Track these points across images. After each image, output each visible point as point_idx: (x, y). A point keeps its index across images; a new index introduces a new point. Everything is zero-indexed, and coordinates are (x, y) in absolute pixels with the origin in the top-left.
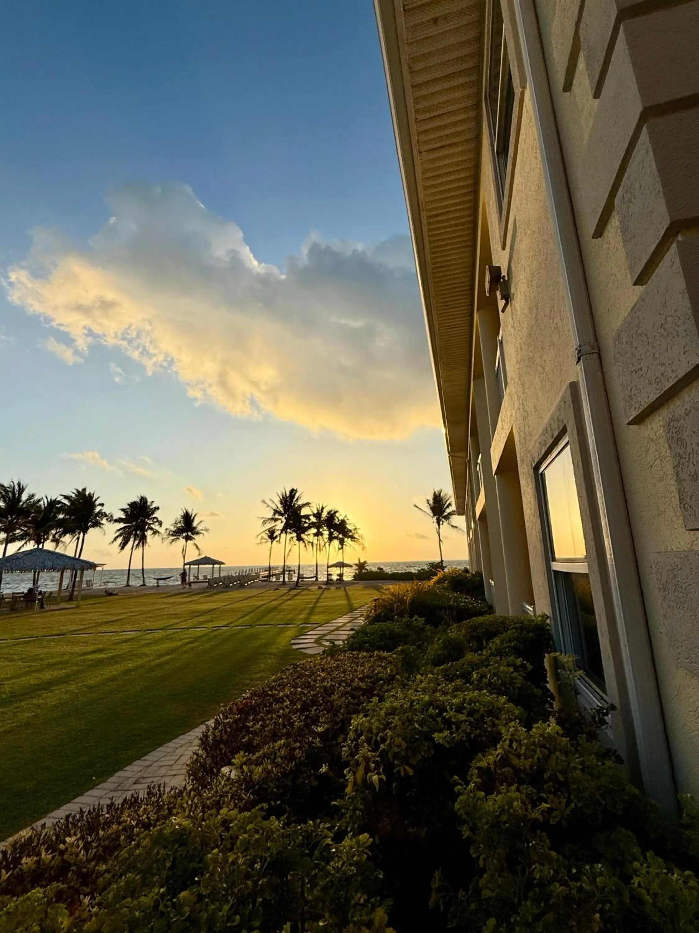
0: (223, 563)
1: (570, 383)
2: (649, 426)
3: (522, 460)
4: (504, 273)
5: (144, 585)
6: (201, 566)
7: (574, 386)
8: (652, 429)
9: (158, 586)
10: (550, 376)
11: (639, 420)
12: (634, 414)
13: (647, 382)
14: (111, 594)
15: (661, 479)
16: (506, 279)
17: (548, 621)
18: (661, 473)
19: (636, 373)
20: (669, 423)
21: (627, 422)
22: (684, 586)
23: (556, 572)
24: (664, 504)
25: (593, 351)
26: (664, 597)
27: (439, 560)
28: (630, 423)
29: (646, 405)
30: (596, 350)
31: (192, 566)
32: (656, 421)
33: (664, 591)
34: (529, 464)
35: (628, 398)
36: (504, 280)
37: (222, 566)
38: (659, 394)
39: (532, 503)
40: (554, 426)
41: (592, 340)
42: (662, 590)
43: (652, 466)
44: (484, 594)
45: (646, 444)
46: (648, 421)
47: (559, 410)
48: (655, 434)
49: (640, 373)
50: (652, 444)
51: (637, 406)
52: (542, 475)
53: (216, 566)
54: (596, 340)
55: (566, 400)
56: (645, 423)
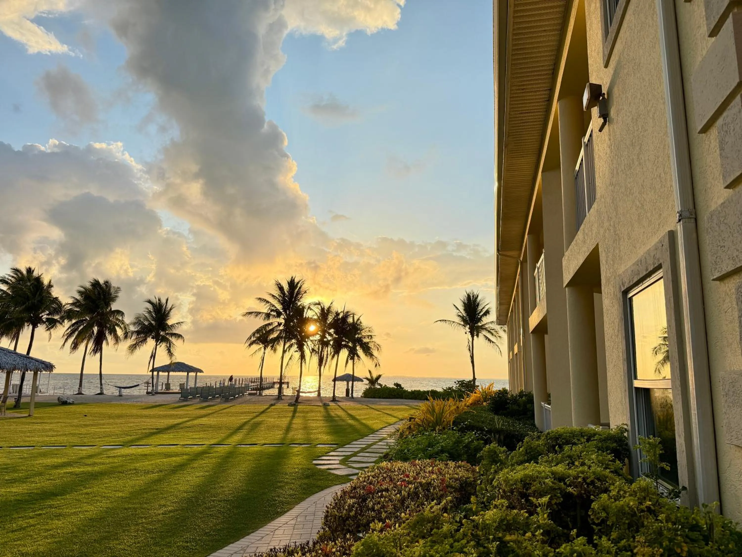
0: (201, 371)
1: (669, 232)
2: (727, 285)
3: (608, 280)
4: (604, 90)
5: (101, 393)
6: (171, 373)
7: (672, 235)
8: (728, 287)
9: (120, 396)
10: (649, 215)
11: (721, 279)
12: (717, 275)
13: (727, 257)
14: (65, 403)
15: (731, 322)
16: (606, 96)
17: (626, 434)
18: (732, 318)
19: (721, 247)
20: (738, 289)
21: (712, 279)
22: (738, 392)
23: (637, 389)
24: (732, 339)
25: (691, 216)
26: (726, 401)
27: (471, 378)
28: (714, 280)
29: (725, 272)
30: (694, 216)
31: (161, 373)
32: (731, 282)
33: (726, 396)
34: (618, 286)
35: (714, 262)
36: (604, 98)
37: (199, 374)
38: (734, 268)
39: (617, 324)
40: (650, 261)
41: (691, 207)
42: (725, 396)
43: (726, 312)
44: (534, 419)
45: (724, 295)
46: (726, 281)
47: (656, 249)
48: (730, 291)
49: (724, 249)
50: (727, 297)
51: (720, 270)
52: (631, 299)
53: (192, 374)
54: (695, 208)
55: (664, 244)
56: (725, 282)
